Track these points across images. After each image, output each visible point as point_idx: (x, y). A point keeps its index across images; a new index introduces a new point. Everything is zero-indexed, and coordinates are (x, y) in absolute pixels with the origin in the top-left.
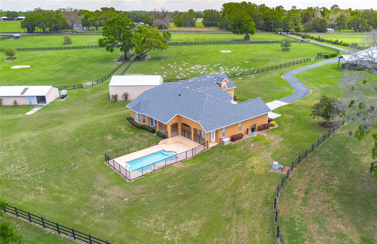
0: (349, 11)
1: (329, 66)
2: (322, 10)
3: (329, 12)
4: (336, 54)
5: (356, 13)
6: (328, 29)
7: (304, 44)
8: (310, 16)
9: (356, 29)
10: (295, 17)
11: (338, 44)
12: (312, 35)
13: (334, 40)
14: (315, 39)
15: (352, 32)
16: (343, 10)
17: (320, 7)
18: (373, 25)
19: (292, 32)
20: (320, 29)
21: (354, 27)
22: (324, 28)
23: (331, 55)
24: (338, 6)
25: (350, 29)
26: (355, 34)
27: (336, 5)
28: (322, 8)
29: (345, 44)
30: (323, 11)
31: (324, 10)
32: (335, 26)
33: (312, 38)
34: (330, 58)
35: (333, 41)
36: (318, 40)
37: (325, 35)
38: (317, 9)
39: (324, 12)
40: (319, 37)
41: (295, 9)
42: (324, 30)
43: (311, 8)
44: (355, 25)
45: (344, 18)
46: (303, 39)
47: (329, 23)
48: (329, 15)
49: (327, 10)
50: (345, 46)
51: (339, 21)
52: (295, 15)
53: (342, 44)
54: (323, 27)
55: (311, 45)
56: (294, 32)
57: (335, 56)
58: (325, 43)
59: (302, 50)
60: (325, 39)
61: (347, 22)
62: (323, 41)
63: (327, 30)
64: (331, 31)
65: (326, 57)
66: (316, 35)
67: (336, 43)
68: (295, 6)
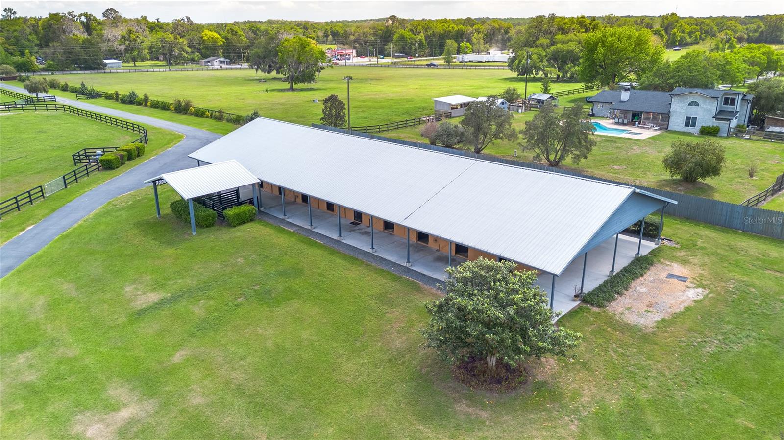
0: (143, 21)
1: (124, 214)
2: (83, 19)
3: (100, 23)
4: (138, 148)
5: (157, 26)
6: (107, 61)
7: (37, 112)
8: (57, 32)
9: (170, 60)
10: (16, 34)
11: (140, 104)
12: (61, 78)
13: (124, 90)
14: (73, 92)
15: (164, 66)
16: (130, 19)
17: (77, 13)
18: (199, 50)
19: (7, 73)
20: (86, 61)
21: (164, 55)
22: (96, 59)
23: (122, 157)
24: (116, 12)
25: (158, 59)
26: (170, 70)
27: (112, 10)
28: (81, 15)
29: (158, 102)
30: (87, 22)
31: (87, 20)
32: (121, 54)
33: (65, 88)
34: (123, 164)
35: (124, 96)
36: (82, 92)
37: (101, 75)
38: (71, 17)
39: (89, 24)
40: (83, 84)
41: (13, 17)
42: (99, 64)
43: (57, 14)
44: (166, 52)
45: (137, 37)
46: (34, 95)
47: (105, 47)
48: (101, 30)
49: (95, 19)
50: (157, 108)
51: (127, 42)
52: (15, 31)
53: (149, 104)
54: (93, 56)
55: (59, 112)
56: (13, 73)
57: (138, 156)
58: (101, 100)
59: (24, 136)
60: (98, 88)
61: (144, 45)
62: (94, 95)
63: (106, 65)
64: (115, 65)
65: (108, 166)
66: (74, 79)
67: (131, 100)
68: (10, 10)
